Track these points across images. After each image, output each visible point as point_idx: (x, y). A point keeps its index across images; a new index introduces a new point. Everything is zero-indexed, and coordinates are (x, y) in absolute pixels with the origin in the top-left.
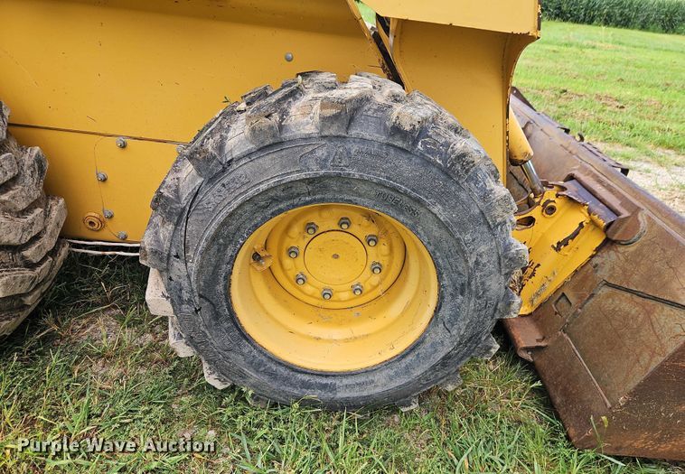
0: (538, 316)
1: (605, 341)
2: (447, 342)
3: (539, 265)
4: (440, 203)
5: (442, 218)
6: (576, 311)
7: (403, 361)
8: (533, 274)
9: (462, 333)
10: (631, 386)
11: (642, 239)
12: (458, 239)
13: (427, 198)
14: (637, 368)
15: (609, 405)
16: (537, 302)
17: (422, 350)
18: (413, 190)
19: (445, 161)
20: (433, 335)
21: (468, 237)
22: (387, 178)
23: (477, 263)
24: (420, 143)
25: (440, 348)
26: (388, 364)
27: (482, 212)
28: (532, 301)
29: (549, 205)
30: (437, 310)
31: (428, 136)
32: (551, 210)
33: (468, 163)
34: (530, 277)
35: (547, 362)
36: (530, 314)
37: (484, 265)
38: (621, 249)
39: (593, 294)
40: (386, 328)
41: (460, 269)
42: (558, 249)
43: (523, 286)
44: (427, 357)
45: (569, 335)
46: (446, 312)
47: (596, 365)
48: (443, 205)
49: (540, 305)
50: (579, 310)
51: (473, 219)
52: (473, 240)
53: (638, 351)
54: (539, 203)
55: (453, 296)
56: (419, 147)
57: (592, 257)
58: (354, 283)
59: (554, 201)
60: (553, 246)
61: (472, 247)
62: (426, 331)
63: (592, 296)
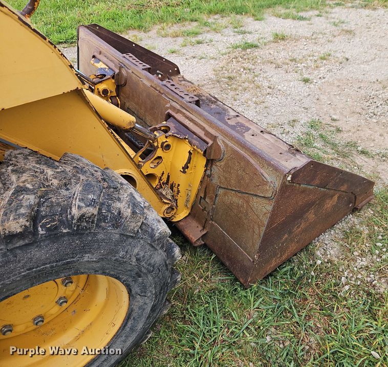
0: (195, 213)
1: (234, 223)
2: (148, 301)
3: (179, 185)
4: (86, 253)
5: (94, 260)
6: (213, 207)
7: (126, 327)
8: (179, 192)
9: (154, 292)
10: (257, 246)
11: (226, 156)
12: (116, 260)
13: (73, 258)
14: (256, 236)
15: (252, 260)
16: (189, 205)
17: (134, 315)
18: (57, 261)
19: (70, 227)
20: (137, 304)
21: (122, 254)
22: (28, 270)
23: (138, 260)
24: (40, 229)
25: (146, 306)
26: (117, 336)
27: (121, 234)
28: (187, 206)
29: (165, 145)
30: (130, 292)
31: (43, 217)
32: (168, 147)
33: (90, 218)
34: (178, 194)
35: (212, 242)
36: (189, 214)
37: (144, 256)
38: (218, 164)
39: (217, 195)
40: (102, 312)
41: (129, 268)
42: (184, 172)
43: (177, 200)
44: (140, 316)
45: (216, 222)
46: (136, 289)
47: (236, 238)
48: (90, 252)
49: (192, 207)
50: (214, 206)
51: (118, 243)
52: (127, 252)
53: (252, 226)
54: (158, 147)
55: (135, 281)
56: (41, 232)
57: (205, 171)
58: (57, 299)
59: (166, 141)
60: (180, 171)
61: (128, 256)
62: (130, 305)
63: (216, 196)
